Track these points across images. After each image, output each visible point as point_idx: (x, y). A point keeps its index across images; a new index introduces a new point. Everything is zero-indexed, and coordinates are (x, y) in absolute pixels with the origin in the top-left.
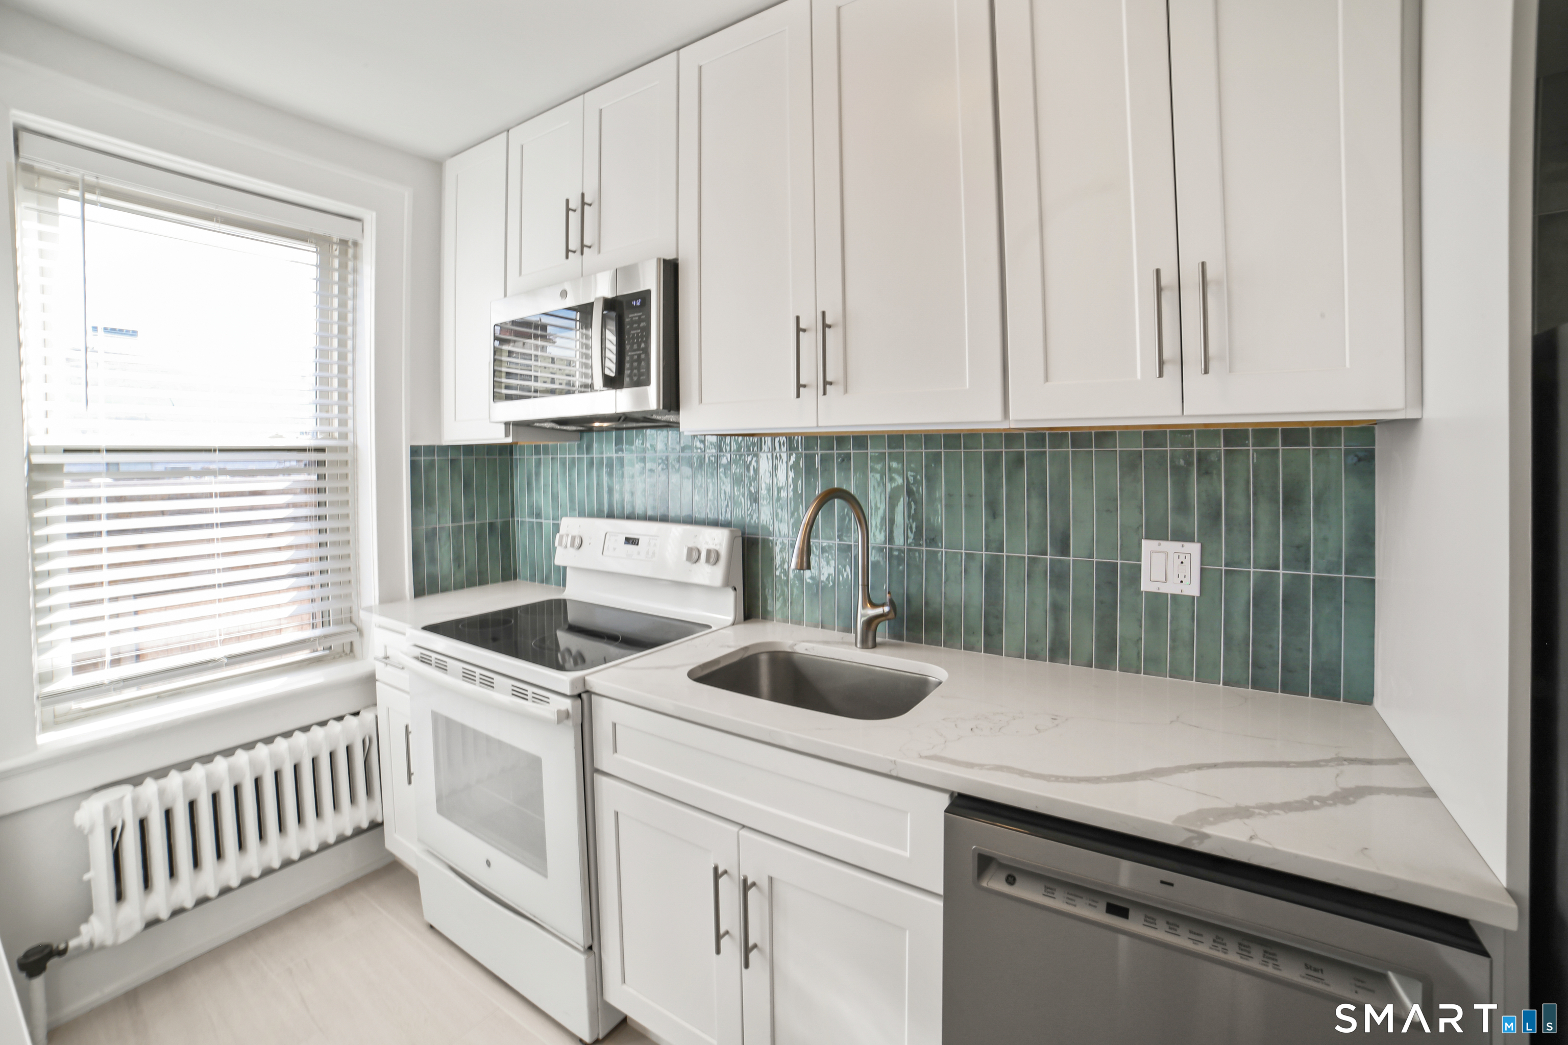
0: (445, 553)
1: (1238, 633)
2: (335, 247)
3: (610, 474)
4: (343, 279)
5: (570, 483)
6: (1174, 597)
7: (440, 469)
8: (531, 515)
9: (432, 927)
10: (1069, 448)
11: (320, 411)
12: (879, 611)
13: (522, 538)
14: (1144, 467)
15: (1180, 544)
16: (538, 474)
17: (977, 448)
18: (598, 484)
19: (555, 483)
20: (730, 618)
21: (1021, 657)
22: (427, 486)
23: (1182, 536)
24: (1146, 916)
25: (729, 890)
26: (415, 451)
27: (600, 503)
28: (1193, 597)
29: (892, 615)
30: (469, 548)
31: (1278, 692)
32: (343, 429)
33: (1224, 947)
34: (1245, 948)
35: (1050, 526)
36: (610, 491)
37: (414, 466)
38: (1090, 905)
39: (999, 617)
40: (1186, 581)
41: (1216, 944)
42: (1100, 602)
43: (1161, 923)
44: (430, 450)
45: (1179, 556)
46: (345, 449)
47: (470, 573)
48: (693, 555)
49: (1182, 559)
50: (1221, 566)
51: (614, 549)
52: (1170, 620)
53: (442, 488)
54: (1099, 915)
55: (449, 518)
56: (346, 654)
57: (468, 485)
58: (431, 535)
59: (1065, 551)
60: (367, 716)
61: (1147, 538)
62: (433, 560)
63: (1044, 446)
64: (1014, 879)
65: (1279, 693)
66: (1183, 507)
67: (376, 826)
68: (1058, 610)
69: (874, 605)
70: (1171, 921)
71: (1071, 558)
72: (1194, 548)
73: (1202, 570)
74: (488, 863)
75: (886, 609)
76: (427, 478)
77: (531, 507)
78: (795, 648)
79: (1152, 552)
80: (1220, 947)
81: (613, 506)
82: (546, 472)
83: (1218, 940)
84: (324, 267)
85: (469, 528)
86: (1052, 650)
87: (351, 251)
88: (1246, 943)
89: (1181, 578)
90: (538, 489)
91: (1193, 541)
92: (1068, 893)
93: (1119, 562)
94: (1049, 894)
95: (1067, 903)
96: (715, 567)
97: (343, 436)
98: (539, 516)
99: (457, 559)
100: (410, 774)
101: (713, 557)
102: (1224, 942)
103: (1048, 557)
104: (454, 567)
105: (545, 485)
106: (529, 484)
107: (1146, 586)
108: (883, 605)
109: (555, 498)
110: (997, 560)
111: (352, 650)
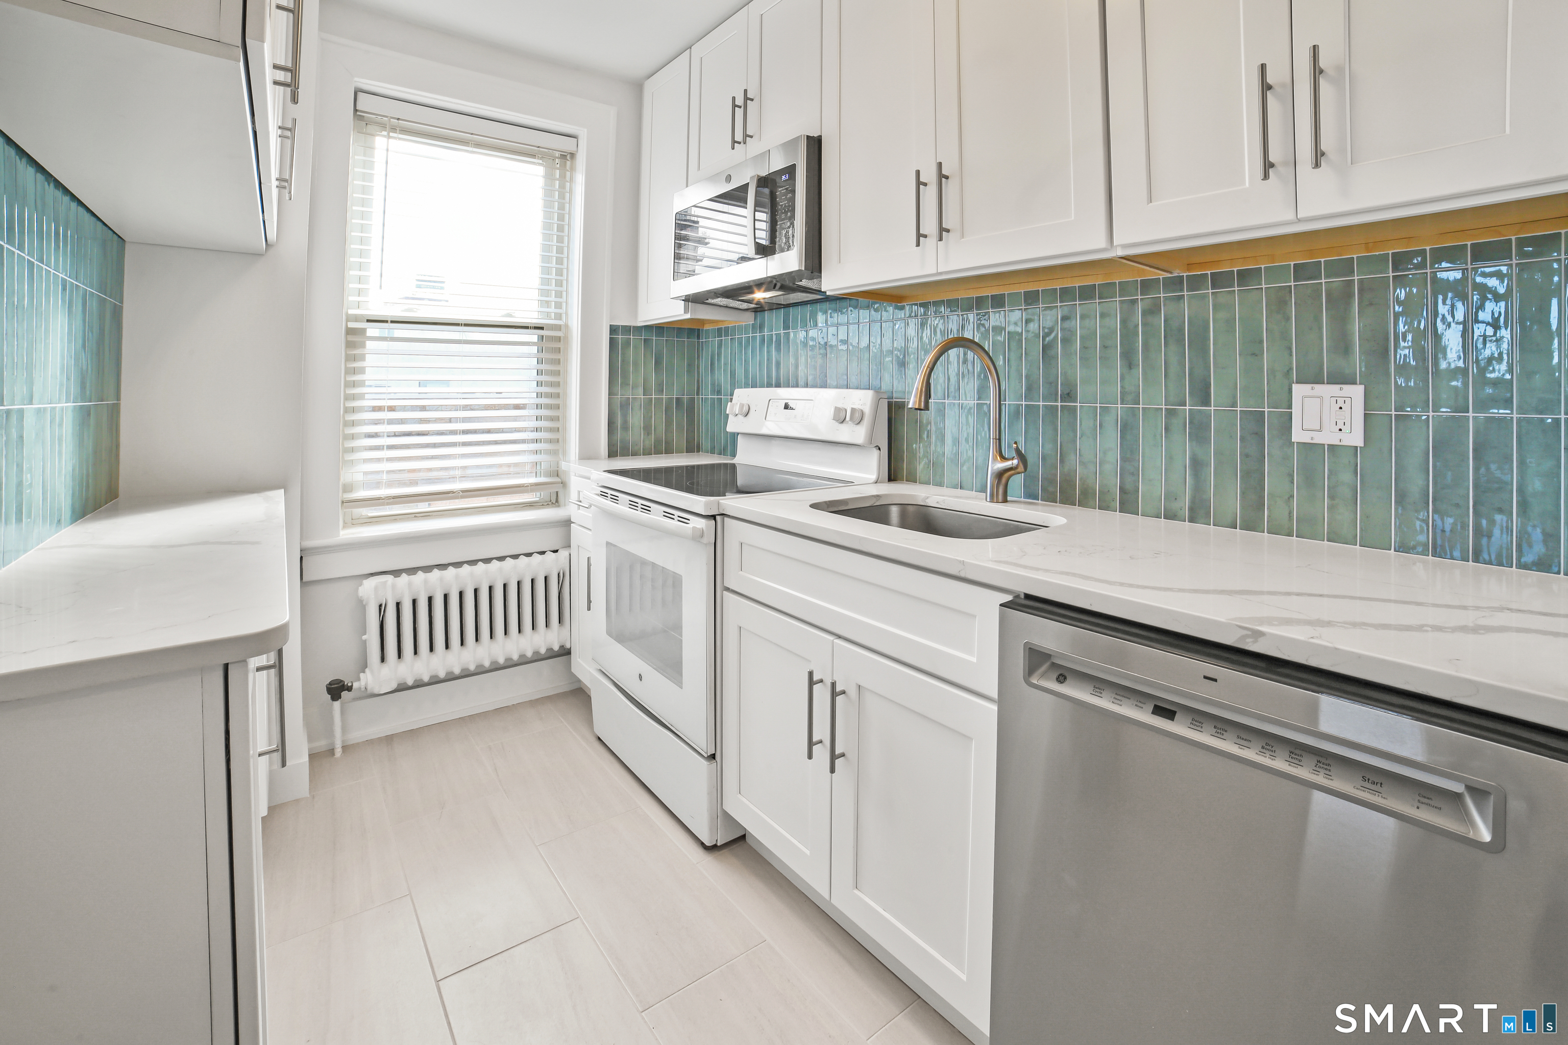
0: (636, 419)
1: (1414, 489)
2: (557, 160)
3: (778, 349)
4: (562, 186)
5: (745, 361)
6: (1332, 447)
7: (635, 347)
8: (713, 393)
9: (599, 738)
10: (1209, 290)
11: (541, 296)
12: (1008, 464)
13: (704, 413)
14: (1295, 303)
15: (1338, 387)
16: (719, 354)
17: (1112, 298)
18: (768, 360)
19: (733, 361)
20: (874, 477)
21: (1159, 517)
22: (623, 361)
23: (1341, 378)
24: (1193, 719)
25: (822, 694)
26: (613, 330)
27: (769, 376)
28: (1356, 447)
29: (1021, 468)
30: (658, 421)
31: (1469, 562)
32: (558, 311)
33: (1272, 754)
34: (1296, 757)
35: (1189, 375)
36: (778, 364)
37: (613, 343)
38: (1136, 705)
39: (1135, 474)
40: (1346, 429)
41: (1264, 751)
42: (1245, 456)
43: (1209, 727)
44: (627, 329)
45: (1337, 400)
46: (558, 328)
47: (658, 442)
48: (840, 417)
49: (1341, 403)
50: (1391, 411)
51: (776, 414)
52: (1328, 475)
53: (636, 364)
54: (1145, 716)
55: (641, 390)
56: (552, 503)
57: (658, 363)
58: (625, 405)
59: (1206, 402)
60: (563, 554)
61: (1297, 383)
62: (625, 427)
63: (1182, 290)
64: (1065, 678)
65: (1471, 563)
66: (1343, 346)
67: (565, 652)
68: (1197, 465)
69: (1003, 458)
70: (1219, 726)
71: (1212, 408)
72: (1356, 392)
73: (1366, 416)
74: (640, 677)
75: (1015, 462)
76: (623, 354)
77: (713, 384)
78: (927, 501)
79: (1304, 397)
80: (1268, 753)
81: (780, 379)
82: (726, 352)
83: (1268, 747)
84: (549, 177)
85: (659, 401)
86: (1191, 509)
87: (568, 163)
88: (1297, 752)
89: (1340, 426)
90: (720, 368)
91: (1354, 383)
92: (1116, 694)
93: (1266, 410)
94: (1096, 694)
95: (1113, 702)
96: (858, 427)
97: (558, 316)
98: (719, 393)
99: (647, 429)
100: (589, 602)
101: (858, 417)
102: (1273, 749)
103: (1187, 408)
104: (644, 434)
105: (725, 364)
106: (712, 364)
107: (1298, 435)
108: (1013, 459)
109: (733, 374)
110: (1134, 413)
111: (557, 501)
